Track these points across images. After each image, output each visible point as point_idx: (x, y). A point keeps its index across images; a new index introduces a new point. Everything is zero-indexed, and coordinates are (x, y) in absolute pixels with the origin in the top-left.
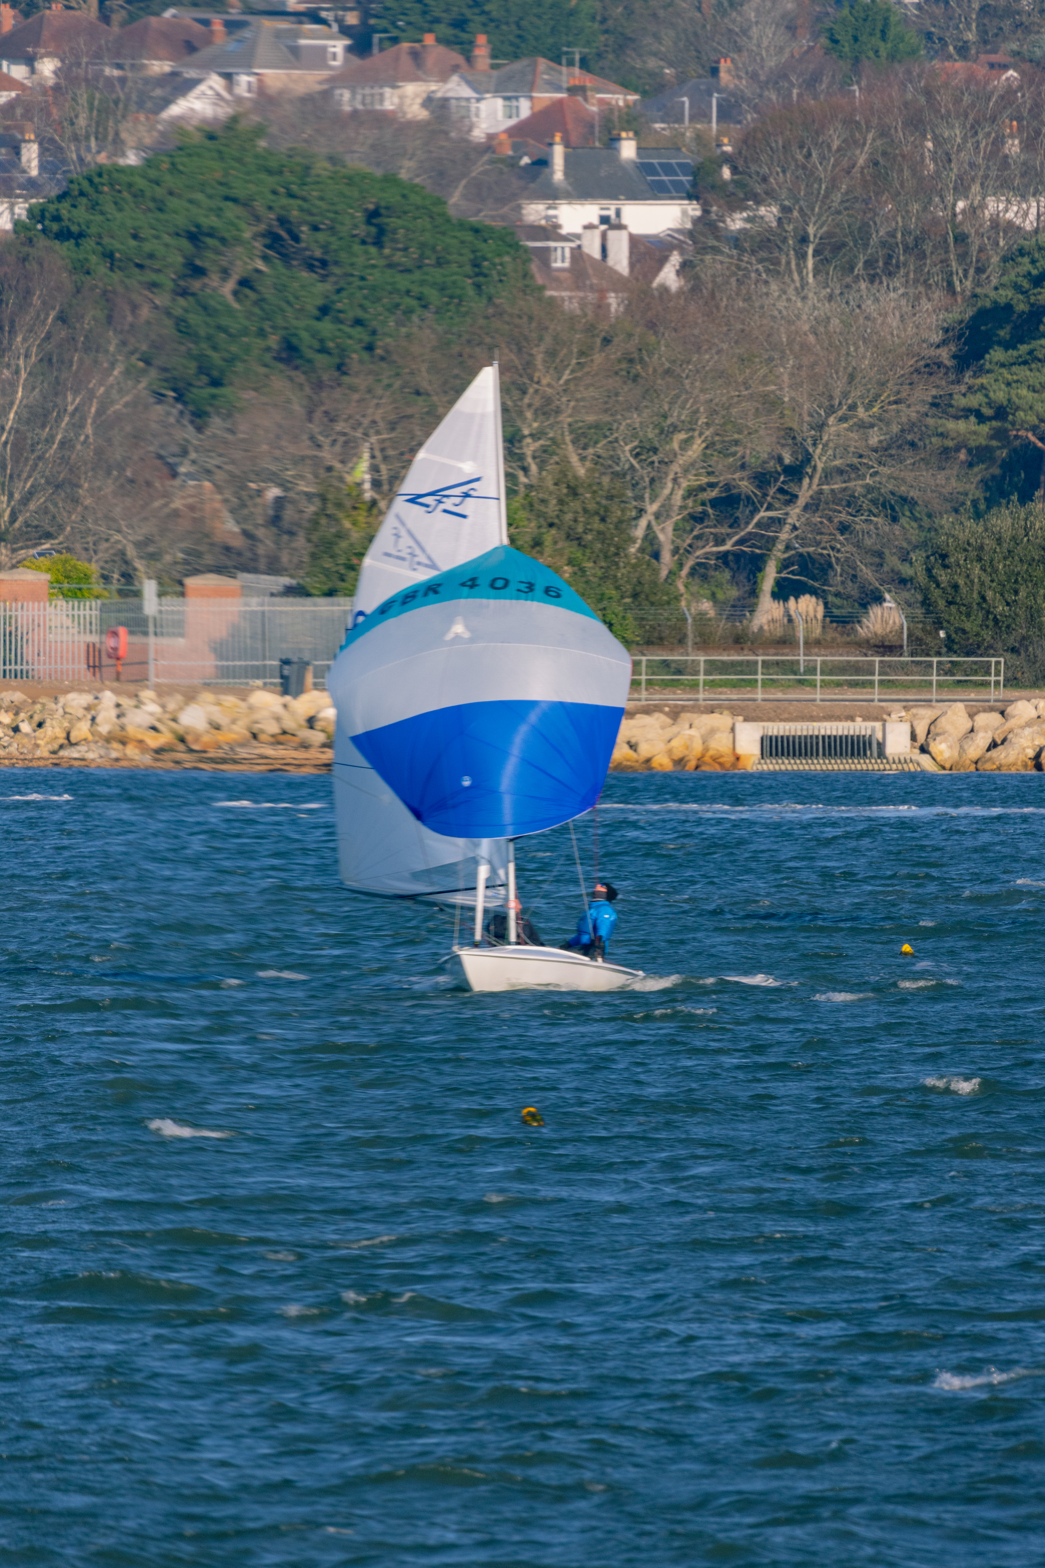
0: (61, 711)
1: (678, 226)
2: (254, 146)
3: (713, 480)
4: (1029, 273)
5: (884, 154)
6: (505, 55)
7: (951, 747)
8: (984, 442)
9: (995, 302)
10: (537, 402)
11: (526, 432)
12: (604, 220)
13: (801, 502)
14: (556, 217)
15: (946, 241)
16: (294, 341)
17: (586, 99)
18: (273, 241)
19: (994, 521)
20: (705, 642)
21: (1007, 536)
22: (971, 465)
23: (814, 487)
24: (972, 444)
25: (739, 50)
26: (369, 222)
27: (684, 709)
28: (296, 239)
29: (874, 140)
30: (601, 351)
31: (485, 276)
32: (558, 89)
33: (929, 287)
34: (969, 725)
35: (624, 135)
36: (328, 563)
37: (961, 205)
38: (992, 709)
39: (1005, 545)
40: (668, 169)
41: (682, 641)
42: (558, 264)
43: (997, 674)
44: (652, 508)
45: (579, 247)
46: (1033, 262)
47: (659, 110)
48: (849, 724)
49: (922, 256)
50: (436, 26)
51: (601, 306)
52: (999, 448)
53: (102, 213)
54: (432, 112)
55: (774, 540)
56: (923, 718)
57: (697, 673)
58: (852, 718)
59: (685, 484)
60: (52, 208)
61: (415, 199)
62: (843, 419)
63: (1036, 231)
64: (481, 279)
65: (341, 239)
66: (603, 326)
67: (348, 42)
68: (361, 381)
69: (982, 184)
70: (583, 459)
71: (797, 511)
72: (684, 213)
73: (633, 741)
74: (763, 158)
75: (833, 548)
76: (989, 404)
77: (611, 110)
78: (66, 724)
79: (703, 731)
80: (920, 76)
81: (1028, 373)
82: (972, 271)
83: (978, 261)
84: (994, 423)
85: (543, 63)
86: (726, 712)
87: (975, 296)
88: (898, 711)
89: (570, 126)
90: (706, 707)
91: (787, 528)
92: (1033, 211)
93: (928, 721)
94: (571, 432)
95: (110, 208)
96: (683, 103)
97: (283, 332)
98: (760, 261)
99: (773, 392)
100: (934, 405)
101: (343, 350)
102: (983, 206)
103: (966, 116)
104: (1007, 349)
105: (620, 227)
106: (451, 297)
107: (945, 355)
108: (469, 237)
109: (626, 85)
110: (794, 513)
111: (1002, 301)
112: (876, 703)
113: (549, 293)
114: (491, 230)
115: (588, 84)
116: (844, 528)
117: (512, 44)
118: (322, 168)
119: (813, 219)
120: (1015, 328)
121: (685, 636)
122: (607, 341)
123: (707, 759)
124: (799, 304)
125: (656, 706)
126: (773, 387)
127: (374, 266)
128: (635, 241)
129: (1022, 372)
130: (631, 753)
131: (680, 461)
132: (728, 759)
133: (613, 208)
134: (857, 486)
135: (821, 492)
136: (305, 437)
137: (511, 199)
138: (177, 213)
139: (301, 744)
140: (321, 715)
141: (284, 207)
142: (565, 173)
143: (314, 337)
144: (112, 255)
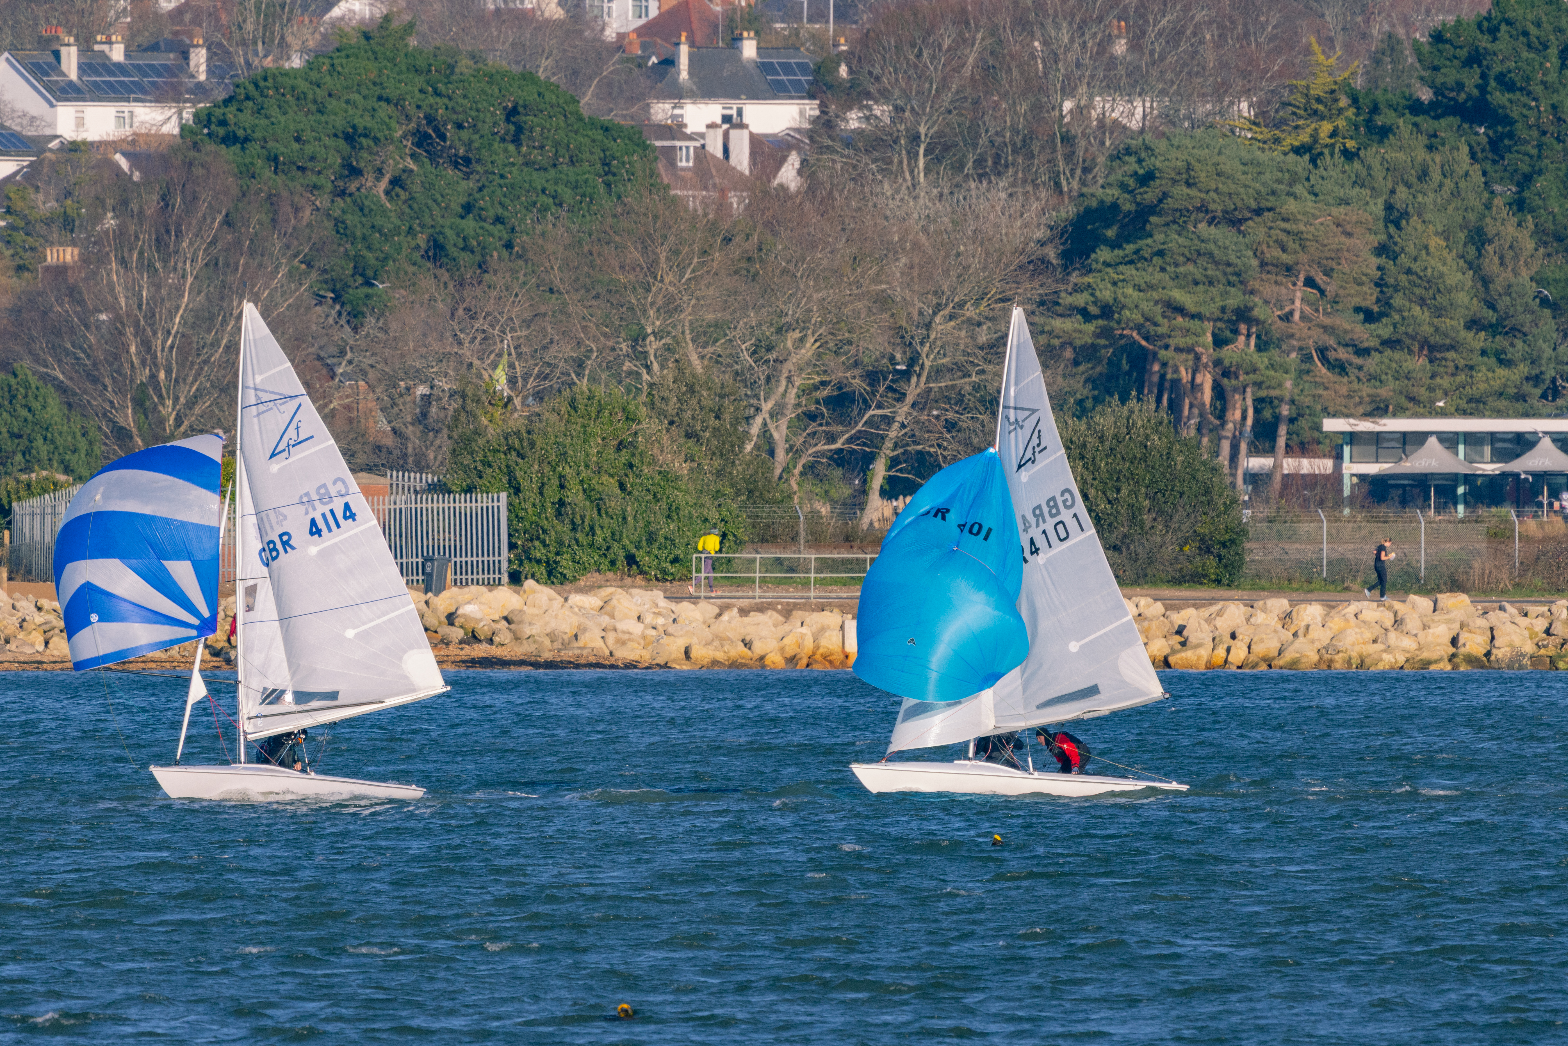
1: (796, 125)
2: (407, 45)
3: (825, 378)
4: (1136, 173)
5: (992, 53)
8: (1089, 341)
9: (1102, 202)
10: (660, 301)
11: (649, 331)
12: (727, 119)
13: (909, 399)
14: (682, 116)
15: (1053, 141)
16: (441, 239)
18: (421, 140)
19: (1097, 419)
20: (816, 540)
21: (1110, 433)
22: (1076, 363)
23: (922, 385)
24: (1078, 343)
26: (508, 120)
27: (796, 606)
28: (443, 137)
29: (983, 39)
30: (720, 250)
31: (614, 175)
33: (1036, 186)
35: (745, 34)
36: (467, 460)
37: (1068, 105)
39: (1107, 443)
40: (787, 68)
41: (794, 539)
42: (683, 164)
44: (767, 406)
45: (703, 146)
46: (1140, 161)
47: (779, 10)
49: (1031, 156)
51: (722, 206)
52: (1105, 347)
53: (267, 117)
54: (567, 11)
55: (883, 438)
57: (808, 571)
59: (798, 382)
60: (218, 112)
61: (550, 97)
62: (952, 317)
63: (1142, 131)
64: (610, 178)
65: (482, 137)
66: (725, 225)
68: (499, 279)
69: (1089, 84)
70: (702, 358)
71: (905, 409)
72: (802, 113)
73: (748, 639)
74: (877, 57)
75: (939, 446)
76: (1095, 303)
77: (734, 10)
79: (814, 628)
81: (1134, 272)
82: (1078, 171)
83: (1084, 161)
84: (1101, 322)
86: (836, 610)
87: (1082, 195)
89: (695, 26)
90: (816, 605)
91: (896, 425)
92: (1139, 111)
94: (692, 331)
95: (274, 111)
96: (803, 3)
97: (431, 231)
98: (875, 161)
99: (884, 291)
100: (1042, 303)
101: (484, 248)
102: (1090, 106)
103: (1073, 16)
104: (1113, 248)
105: (742, 126)
106: (583, 195)
107: (1051, 253)
108: (599, 135)
110: (902, 412)
111: (1109, 200)
113: (673, 192)
114: (620, 128)
116: (951, 426)
118: (465, 65)
119: (925, 119)
120: (1122, 227)
121: (797, 533)
122: (727, 240)
123: (818, 657)
124: (912, 203)
125: (769, 604)
126: (884, 286)
127: (513, 164)
128: (757, 142)
129: (1129, 271)
130: (746, 650)
131: (794, 359)
132: (838, 657)
133: (735, 107)
134: (965, 384)
135: (929, 390)
136: (448, 334)
137: (640, 98)
138: (335, 114)
139: (442, 641)
140: (460, 612)
141: (431, 106)
142: (690, 73)
143: (458, 235)
144: (276, 159)
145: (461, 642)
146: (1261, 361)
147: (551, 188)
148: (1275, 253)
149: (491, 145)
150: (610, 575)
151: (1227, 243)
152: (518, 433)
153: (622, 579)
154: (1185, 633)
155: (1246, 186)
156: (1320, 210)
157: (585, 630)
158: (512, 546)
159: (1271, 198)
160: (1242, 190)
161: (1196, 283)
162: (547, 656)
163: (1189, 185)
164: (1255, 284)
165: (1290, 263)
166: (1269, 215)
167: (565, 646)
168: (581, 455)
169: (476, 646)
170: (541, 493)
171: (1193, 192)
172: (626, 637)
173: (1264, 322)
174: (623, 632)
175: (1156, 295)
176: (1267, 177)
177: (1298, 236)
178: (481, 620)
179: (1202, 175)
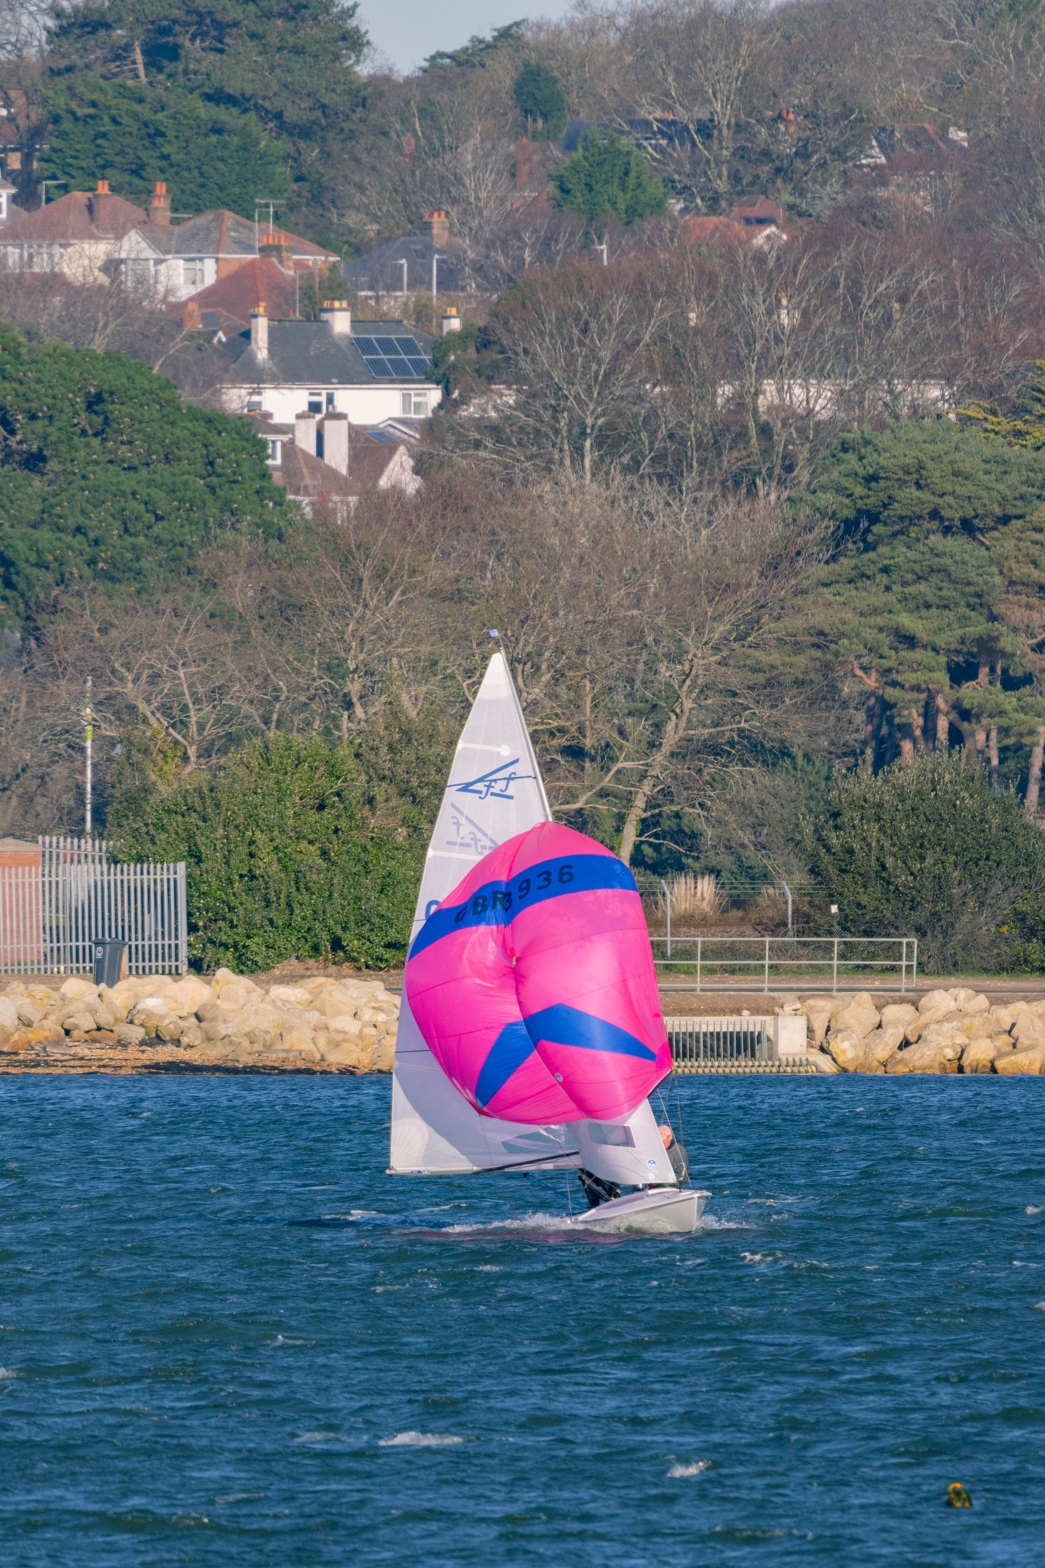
4: (856, 473)
6: (186, 207)
7: (854, 1046)
11: (351, 665)
12: (315, 407)
13: (666, 749)
14: (259, 404)
17: (281, 262)
23: (682, 731)
25: (454, 201)
26: (90, 409)
31: (219, 476)
32: (249, 249)
34: (877, 1020)
35: (331, 305)
38: (902, 1001)
39: (909, 802)
40: (387, 346)
43: (909, 958)
45: (292, 441)
46: (861, 458)
48: (735, 1018)
50: (109, 172)
54: (109, 276)
56: (822, 1011)
58: (738, 1012)
61: (142, 382)
64: (215, 479)
65: (59, 429)
67: (13, 191)
70: (415, 698)
71: (661, 760)
75: (704, 805)
77: (311, 275)
80: (672, 233)
81: (854, 592)
85: (230, 218)
88: (791, 1004)
89: (263, 294)
91: (650, 781)
93: (828, 1015)
96: (402, 266)
98: (530, 458)
101: (62, 564)
105: (336, 416)
106: (182, 501)
109: (325, 245)
110: (658, 763)
112: (766, 993)
115: (283, 243)
117: (194, 195)
118: (23, 343)
119: (592, 407)
128: (357, 434)
129: (848, 591)
133: (324, 393)
135: (688, 738)
137: (211, 382)
139: (119, 1041)
140: (140, 1006)
142: (270, 351)
143: (31, 549)
145: (142, 1043)
146: (1009, 700)
147: (143, 491)
148: (1028, 569)
149: (70, 439)
150: (311, 962)
151: (966, 557)
152: (199, 791)
153: (326, 967)
154: (1015, 1032)
155: (989, 488)
157: (292, 1029)
158: (192, 928)
159: (1019, 503)
160: (984, 493)
161: (928, 606)
162: (245, 1060)
163: (919, 486)
164: (1001, 609)
166: (1016, 524)
167: (268, 1047)
168: (274, 817)
169: (159, 1048)
170: (227, 863)
171: (924, 495)
172: (339, 1037)
173: (1013, 655)
174: (337, 1031)
175: (880, 621)
176: (1014, 478)
178: (165, 1017)
179: (935, 474)
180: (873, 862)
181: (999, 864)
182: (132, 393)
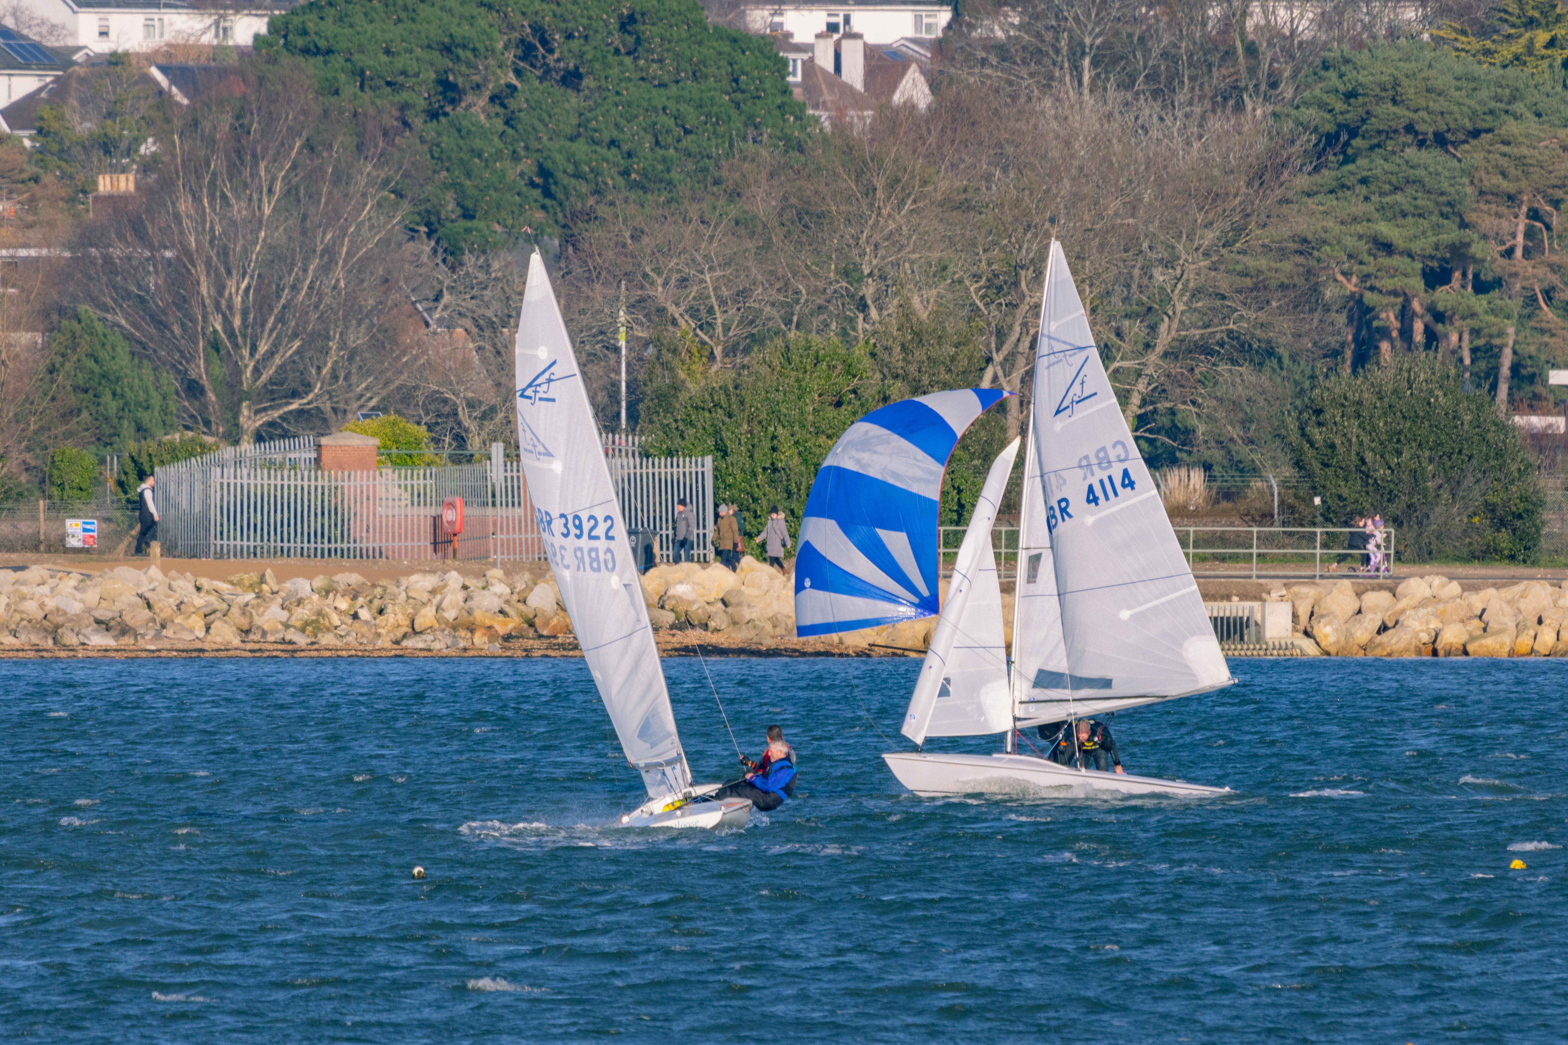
0: (403, 596)
1: (912, 35)
4: (1336, 89)
7: (1336, 631)
12: (832, 28)
13: (1159, 350)
14: (781, 24)
15: (1235, 53)
16: (548, 165)
18: (526, 51)
21: (1388, 389)
23: (1173, 333)
26: (623, 29)
28: (550, 49)
31: (743, 91)
34: (1356, 606)
38: (1380, 588)
39: (1386, 400)
42: (793, 79)
45: (812, 59)
46: (1340, 76)
48: (1225, 604)
51: (842, 127)
53: (351, 26)
55: (1131, 393)
56: (1306, 597)
58: (1228, 598)
60: (297, 20)
64: (739, 95)
65: (594, 48)
71: (1155, 360)
72: (917, 21)
78: (410, 610)
81: (1335, 203)
88: (1277, 590)
93: (1311, 601)
95: (359, 19)
97: (537, 156)
98: (1032, 76)
101: (597, 175)
105: (853, 35)
106: (708, 115)
108: (726, 47)
110: (1152, 363)
112: (1254, 580)
119: (1090, 28)
127: (629, 80)
128: (871, 53)
129: (1329, 201)
133: (841, 14)
135: (1180, 339)
138: (428, 22)
140: (671, 592)
141: (537, 13)
143: (569, 160)
144: (362, 73)
145: (672, 627)
146: (1480, 303)
147: (672, 106)
148: (1497, 180)
149: (604, 57)
151: (1440, 169)
152: (724, 389)
154: (1484, 617)
155: (1459, 104)
156: (1544, 131)
159: (1488, 118)
160: (1455, 108)
161: (1404, 215)
162: (769, 643)
163: (1394, 102)
164: (1471, 217)
165: (1512, 191)
166: (1485, 137)
167: (790, 631)
168: (795, 413)
169: (688, 632)
170: (751, 457)
171: (1400, 111)
173: (1483, 261)
175: (1359, 229)
176: (1483, 94)
177: (1520, 161)
178: (693, 602)
179: (1409, 91)
180: (1354, 457)
181: (1470, 458)
182: (662, 14)
